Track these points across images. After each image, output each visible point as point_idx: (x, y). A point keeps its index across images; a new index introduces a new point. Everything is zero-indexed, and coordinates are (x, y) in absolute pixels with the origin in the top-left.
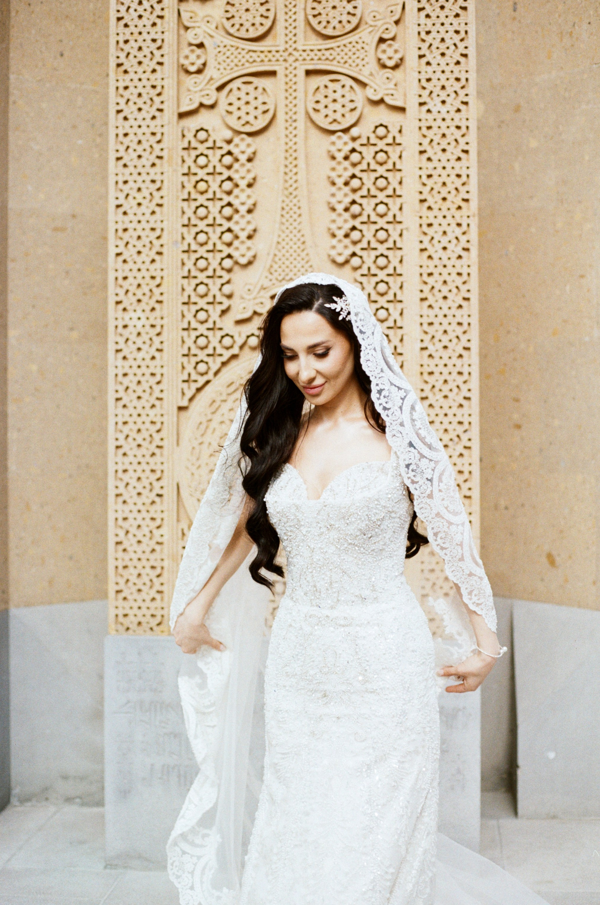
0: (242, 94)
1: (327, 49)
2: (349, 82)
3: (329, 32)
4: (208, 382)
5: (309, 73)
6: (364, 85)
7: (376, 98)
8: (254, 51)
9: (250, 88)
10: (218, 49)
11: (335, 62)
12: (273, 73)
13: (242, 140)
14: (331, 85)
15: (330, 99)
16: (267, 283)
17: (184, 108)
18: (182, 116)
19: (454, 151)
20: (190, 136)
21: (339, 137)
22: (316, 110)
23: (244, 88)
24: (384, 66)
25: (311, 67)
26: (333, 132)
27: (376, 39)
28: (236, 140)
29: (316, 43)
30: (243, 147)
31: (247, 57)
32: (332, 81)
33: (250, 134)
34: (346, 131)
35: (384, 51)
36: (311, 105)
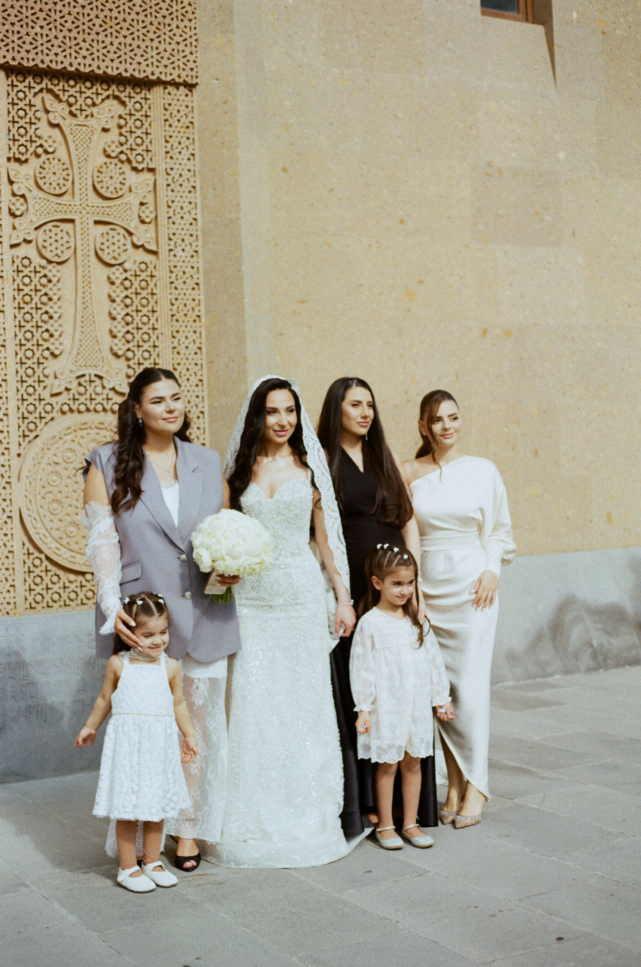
0: (52, 234)
1: (108, 207)
2: (123, 232)
3: (108, 195)
4: (36, 436)
5: (97, 222)
6: (130, 234)
7: (139, 243)
8: (60, 204)
9: (58, 230)
10: (35, 201)
11: (113, 217)
12: (72, 221)
13: (54, 267)
14: (111, 233)
15: (110, 242)
16: (74, 368)
17: (14, 242)
18: (13, 246)
19: (191, 283)
20: (18, 262)
21: (117, 269)
22: (102, 250)
23: (54, 230)
24: (143, 222)
25: (97, 219)
26: (112, 266)
27: (138, 203)
28: (50, 267)
29: (99, 202)
30: (54, 272)
31: (55, 207)
32: (112, 229)
33: (59, 263)
34: (120, 264)
35: (143, 212)
36: (98, 246)
